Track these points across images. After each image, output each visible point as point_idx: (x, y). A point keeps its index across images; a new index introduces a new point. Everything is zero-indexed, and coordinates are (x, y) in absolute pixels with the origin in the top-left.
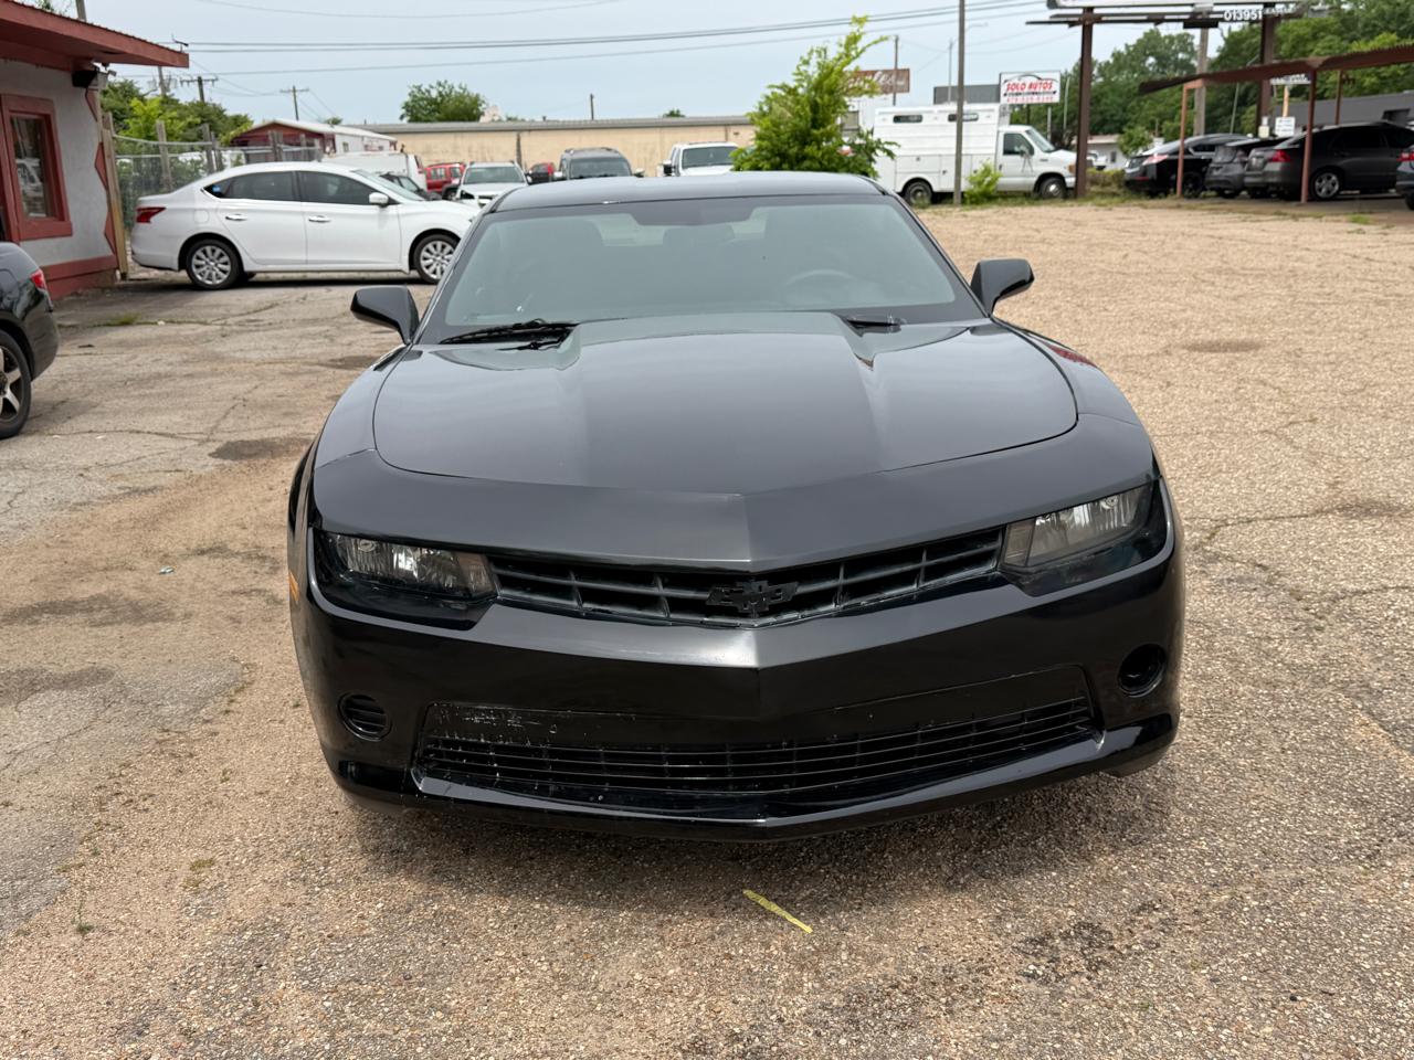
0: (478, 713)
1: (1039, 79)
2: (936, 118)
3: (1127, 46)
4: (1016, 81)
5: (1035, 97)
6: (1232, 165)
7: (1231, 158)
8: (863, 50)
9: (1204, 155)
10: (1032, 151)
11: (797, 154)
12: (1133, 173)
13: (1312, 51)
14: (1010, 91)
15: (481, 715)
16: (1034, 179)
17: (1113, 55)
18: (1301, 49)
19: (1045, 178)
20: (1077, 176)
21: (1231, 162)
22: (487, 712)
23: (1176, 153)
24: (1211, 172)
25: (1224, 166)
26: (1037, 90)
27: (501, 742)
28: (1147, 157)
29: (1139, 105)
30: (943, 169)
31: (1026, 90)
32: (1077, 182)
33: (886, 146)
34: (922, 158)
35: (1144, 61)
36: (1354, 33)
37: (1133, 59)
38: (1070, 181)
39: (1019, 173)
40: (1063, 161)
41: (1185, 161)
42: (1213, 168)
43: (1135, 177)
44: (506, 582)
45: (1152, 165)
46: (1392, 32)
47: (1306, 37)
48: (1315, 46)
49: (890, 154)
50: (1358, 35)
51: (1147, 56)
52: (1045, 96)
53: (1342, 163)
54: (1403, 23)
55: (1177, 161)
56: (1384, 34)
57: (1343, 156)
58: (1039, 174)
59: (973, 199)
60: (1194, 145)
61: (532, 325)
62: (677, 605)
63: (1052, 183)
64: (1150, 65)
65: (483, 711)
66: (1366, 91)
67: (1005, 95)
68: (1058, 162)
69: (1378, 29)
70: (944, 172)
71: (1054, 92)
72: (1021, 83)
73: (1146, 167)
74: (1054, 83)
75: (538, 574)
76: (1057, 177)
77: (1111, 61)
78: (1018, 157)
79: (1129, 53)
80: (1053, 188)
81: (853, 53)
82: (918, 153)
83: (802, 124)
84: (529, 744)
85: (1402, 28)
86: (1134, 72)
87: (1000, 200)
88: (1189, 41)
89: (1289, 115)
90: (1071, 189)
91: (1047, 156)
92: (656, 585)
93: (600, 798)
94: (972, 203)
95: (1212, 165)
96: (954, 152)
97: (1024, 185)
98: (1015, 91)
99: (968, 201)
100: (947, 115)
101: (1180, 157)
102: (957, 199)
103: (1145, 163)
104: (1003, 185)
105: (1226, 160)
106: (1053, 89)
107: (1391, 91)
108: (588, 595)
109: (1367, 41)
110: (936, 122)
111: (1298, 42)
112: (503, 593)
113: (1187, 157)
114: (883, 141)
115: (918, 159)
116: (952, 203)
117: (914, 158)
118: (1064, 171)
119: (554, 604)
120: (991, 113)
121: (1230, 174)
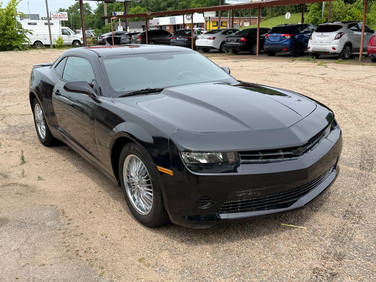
0: (241, 193)
1: (62, 14)
2: (41, 24)
3: (72, 6)
4: (55, 14)
5: (61, 19)
6: (126, 39)
7: (126, 37)
8: (18, 3)
9: (118, 36)
10: (70, 34)
11: (3, 33)
12: (100, 41)
13: (121, 9)
14: (54, 17)
15: (241, 194)
16: (72, 41)
17: (69, 8)
18: (118, 9)
19: (75, 41)
20: (84, 41)
21: (126, 38)
22: (244, 193)
23: (111, 35)
24: (121, 41)
25: (125, 39)
26: (61, 17)
27: (244, 200)
28: (104, 36)
29: (79, 22)
30: (45, 38)
31: (58, 17)
32: (84, 42)
33: (29, 31)
34: (38, 35)
35: (77, 10)
36: (130, 5)
37: (74, 9)
38: (82, 42)
39: (68, 40)
40: (79, 36)
41: (114, 38)
42: (122, 40)
43: (101, 42)
44: (243, 158)
45: (105, 38)
46: (139, 6)
47: (119, 6)
48: (122, 8)
49: (31, 33)
50: (131, 6)
51: (78, 8)
52: (64, 19)
53: (154, 39)
54: (141, 4)
55: (112, 38)
56: (138, 6)
57: (154, 37)
58: (73, 40)
59: (58, 47)
60: (115, 33)
61: (147, 90)
62: (285, 156)
63: (77, 43)
64: (79, 11)
65: (243, 193)
66: (136, 20)
67: (53, 18)
68: (78, 37)
69: (136, 5)
70: (46, 39)
71: (66, 18)
72: (57, 15)
73: (103, 39)
74: (66, 15)
75: (251, 154)
76: (78, 41)
77: (69, 9)
78: (67, 35)
79: (73, 7)
80: (77, 44)
81: (15, 4)
82: (37, 34)
83: (3, 24)
84: (251, 199)
85: (141, 5)
86: (75, 12)
87: (65, 47)
88: (88, 5)
89: (121, 26)
90: (82, 44)
91: (74, 35)
92: (280, 152)
93: (266, 208)
94: (57, 48)
95: (121, 39)
96: (49, 33)
97: (70, 43)
98: (55, 17)
99: (56, 47)
100: (44, 23)
101: (112, 37)
102: (51, 47)
103: (103, 38)
104: (65, 43)
105: (125, 38)
106: (66, 17)
107: (141, 21)
108: (265, 157)
109: (134, 8)
110: (41, 25)
111: (117, 7)
112: (242, 161)
113: (114, 37)
114: (28, 30)
115: (37, 35)
116: (50, 48)
117: (36, 35)
118: (80, 40)
119: (255, 161)
120: (57, 23)
121: (127, 41)
